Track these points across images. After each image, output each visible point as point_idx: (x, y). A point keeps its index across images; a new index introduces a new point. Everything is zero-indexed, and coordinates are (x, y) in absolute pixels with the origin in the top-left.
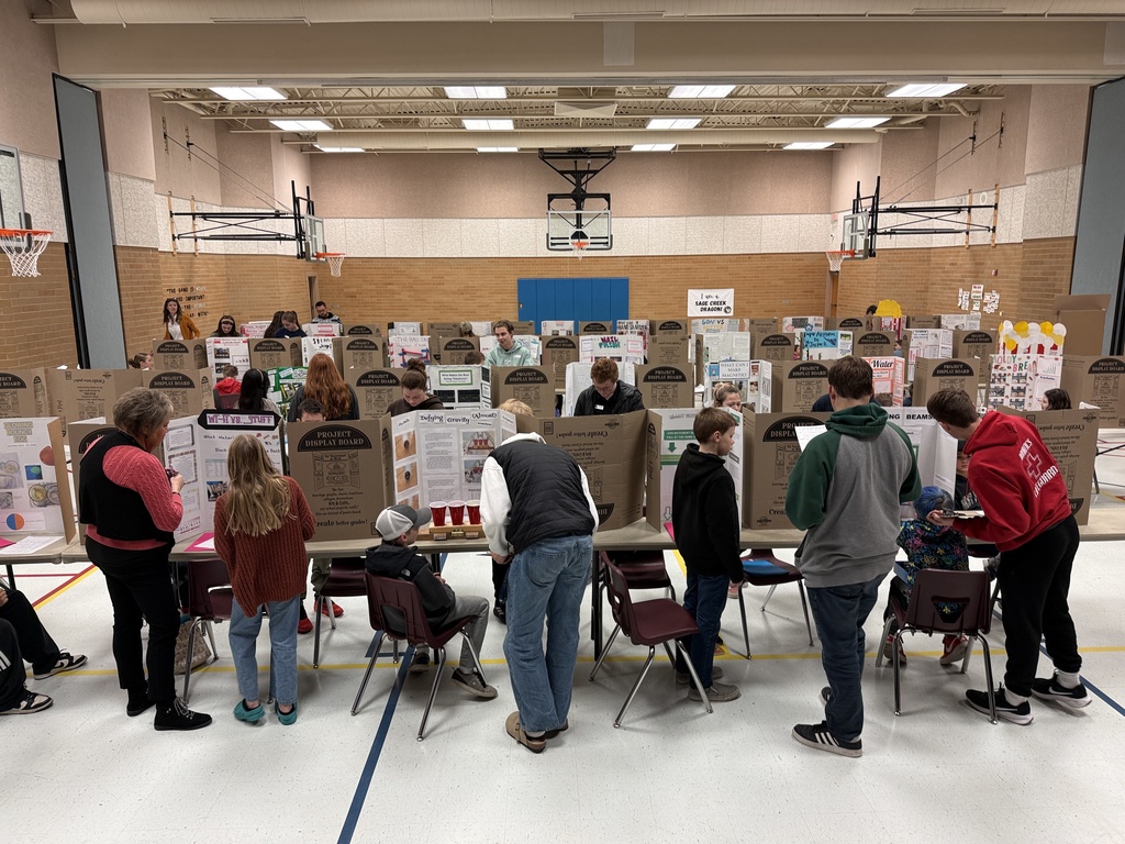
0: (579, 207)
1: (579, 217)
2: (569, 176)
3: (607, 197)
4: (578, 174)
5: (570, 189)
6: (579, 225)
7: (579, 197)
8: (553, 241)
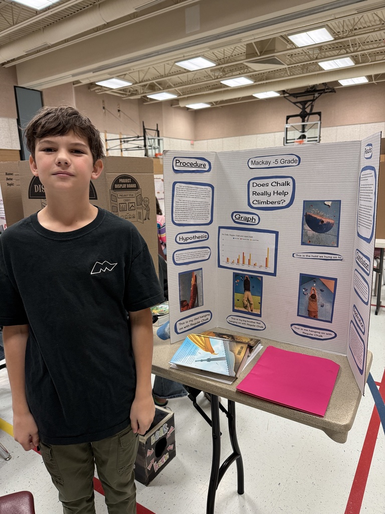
0: (303, 121)
1: (304, 126)
2: (298, 105)
3: (319, 114)
4: (304, 103)
5: (298, 111)
6: (303, 131)
7: (303, 116)
8: (288, 141)
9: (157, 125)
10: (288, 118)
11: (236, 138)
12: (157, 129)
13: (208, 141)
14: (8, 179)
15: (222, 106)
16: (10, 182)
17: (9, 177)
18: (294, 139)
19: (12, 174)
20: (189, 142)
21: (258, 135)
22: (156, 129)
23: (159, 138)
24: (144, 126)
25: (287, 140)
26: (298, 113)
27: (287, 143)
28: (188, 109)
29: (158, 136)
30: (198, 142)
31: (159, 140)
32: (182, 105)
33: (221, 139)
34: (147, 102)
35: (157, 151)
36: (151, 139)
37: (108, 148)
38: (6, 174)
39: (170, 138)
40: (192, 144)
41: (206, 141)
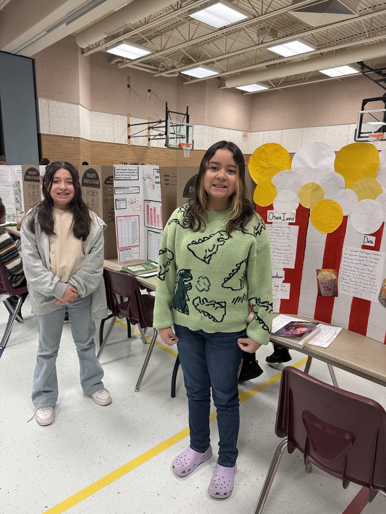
2: (382, 83)
5: (381, 93)
8: (362, 135)
9: (187, 107)
10: (365, 102)
11: (299, 129)
12: (187, 112)
13: (265, 132)
14: (166, 180)
15: (285, 89)
16: (167, 182)
17: (167, 178)
18: (371, 132)
19: (169, 176)
20: (241, 134)
21: (328, 127)
22: (185, 113)
23: (188, 124)
24: (167, 108)
25: (360, 133)
26: (381, 96)
27: (359, 137)
28: (243, 92)
29: (188, 122)
30: (253, 133)
31: (188, 127)
32: (229, 85)
33: (281, 131)
34: (187, 81)
35: (184, 141)
36: (177, 126)
37: (131, 134)
38: (165, 176)
39: (214, 127)
40: (245, 136)
41: (262, 133)
